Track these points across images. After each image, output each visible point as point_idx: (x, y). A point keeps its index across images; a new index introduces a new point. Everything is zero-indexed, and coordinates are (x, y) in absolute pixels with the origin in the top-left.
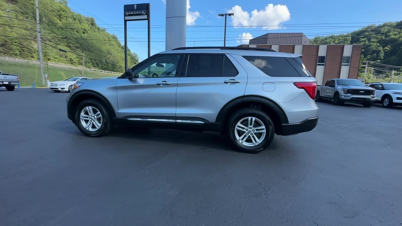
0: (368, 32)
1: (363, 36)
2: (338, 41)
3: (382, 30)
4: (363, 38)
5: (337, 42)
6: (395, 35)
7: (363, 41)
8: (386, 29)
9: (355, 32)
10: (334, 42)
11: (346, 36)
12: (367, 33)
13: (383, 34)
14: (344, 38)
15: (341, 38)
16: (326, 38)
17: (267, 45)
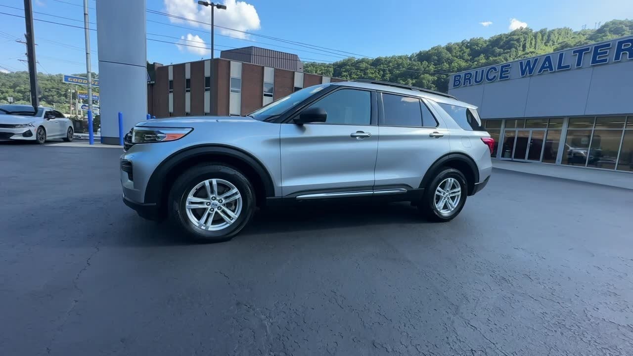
0: (349, 65)
1: (344, 70)
2: (320, 71)
3: (361, 66)
4: (344, 72)
5: (318, 72)
6: (372, 73)
7: (344, 76)
8: (364, 65)
9: (337, 63)
10: (316, 72)
11: (328, 67)
12: (348, 67)
13: (361, 70)
14: (326, 68)
15: (323, 69)
16: (307, 65)
17: (251, 63)
